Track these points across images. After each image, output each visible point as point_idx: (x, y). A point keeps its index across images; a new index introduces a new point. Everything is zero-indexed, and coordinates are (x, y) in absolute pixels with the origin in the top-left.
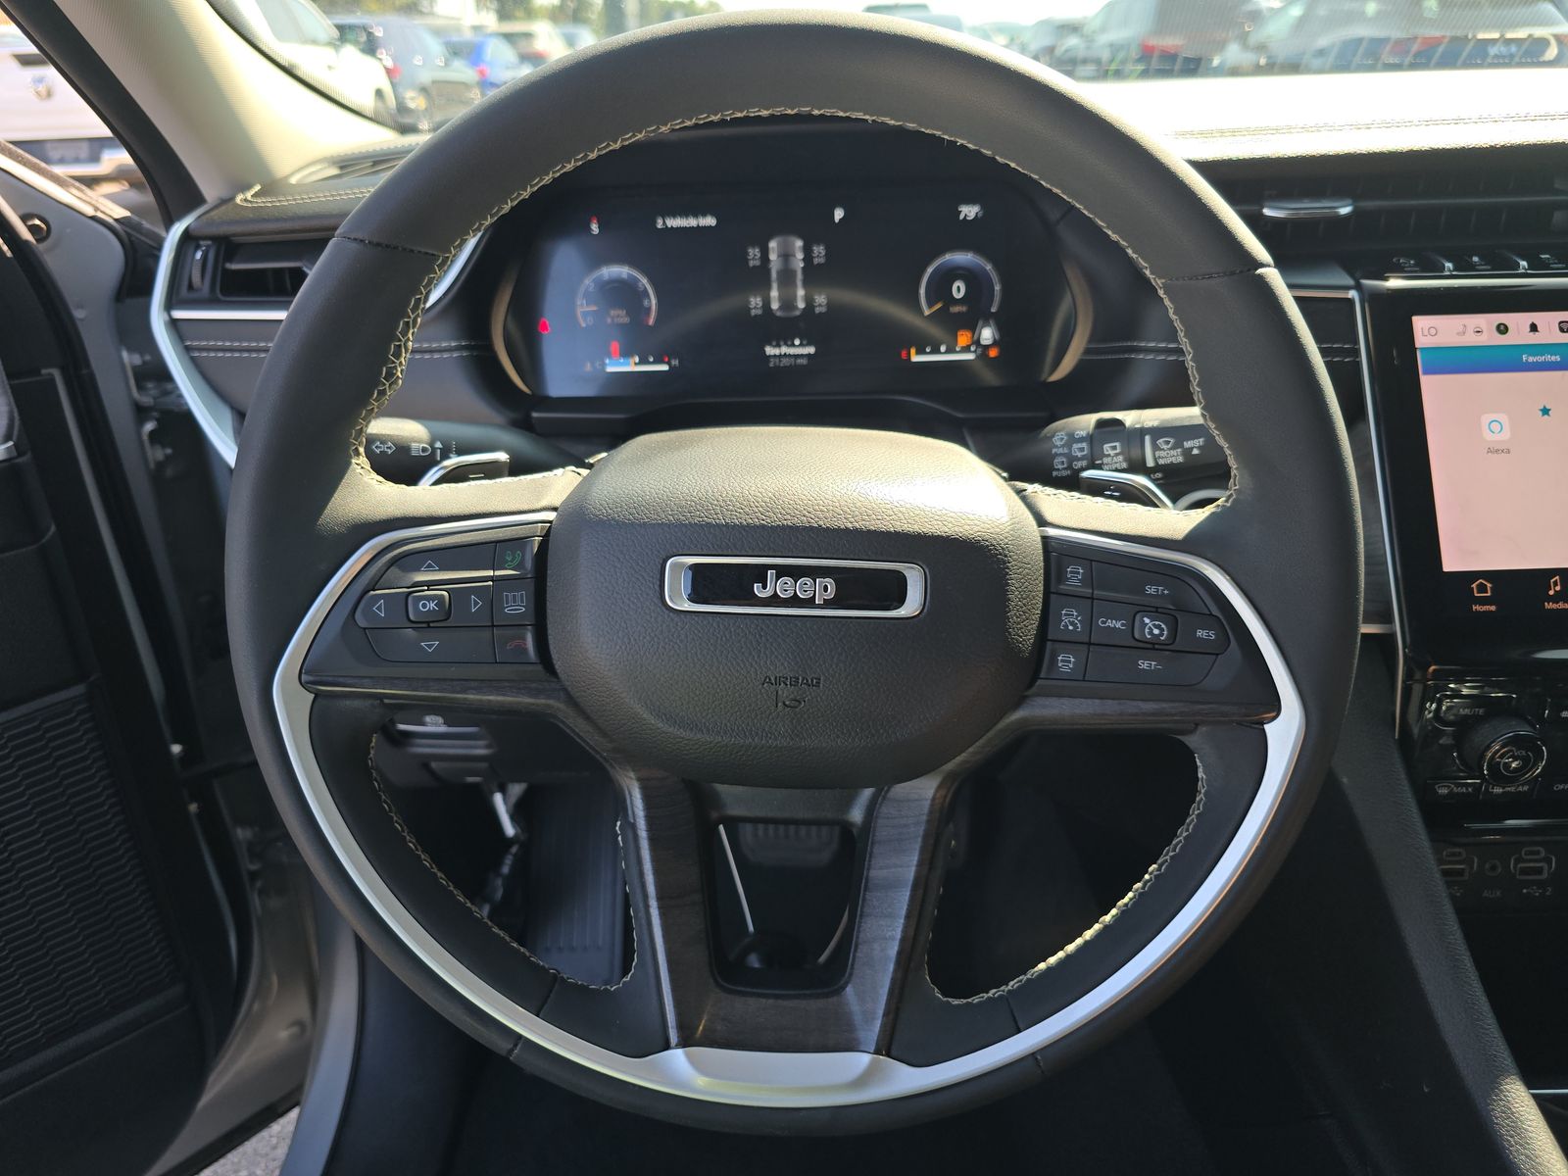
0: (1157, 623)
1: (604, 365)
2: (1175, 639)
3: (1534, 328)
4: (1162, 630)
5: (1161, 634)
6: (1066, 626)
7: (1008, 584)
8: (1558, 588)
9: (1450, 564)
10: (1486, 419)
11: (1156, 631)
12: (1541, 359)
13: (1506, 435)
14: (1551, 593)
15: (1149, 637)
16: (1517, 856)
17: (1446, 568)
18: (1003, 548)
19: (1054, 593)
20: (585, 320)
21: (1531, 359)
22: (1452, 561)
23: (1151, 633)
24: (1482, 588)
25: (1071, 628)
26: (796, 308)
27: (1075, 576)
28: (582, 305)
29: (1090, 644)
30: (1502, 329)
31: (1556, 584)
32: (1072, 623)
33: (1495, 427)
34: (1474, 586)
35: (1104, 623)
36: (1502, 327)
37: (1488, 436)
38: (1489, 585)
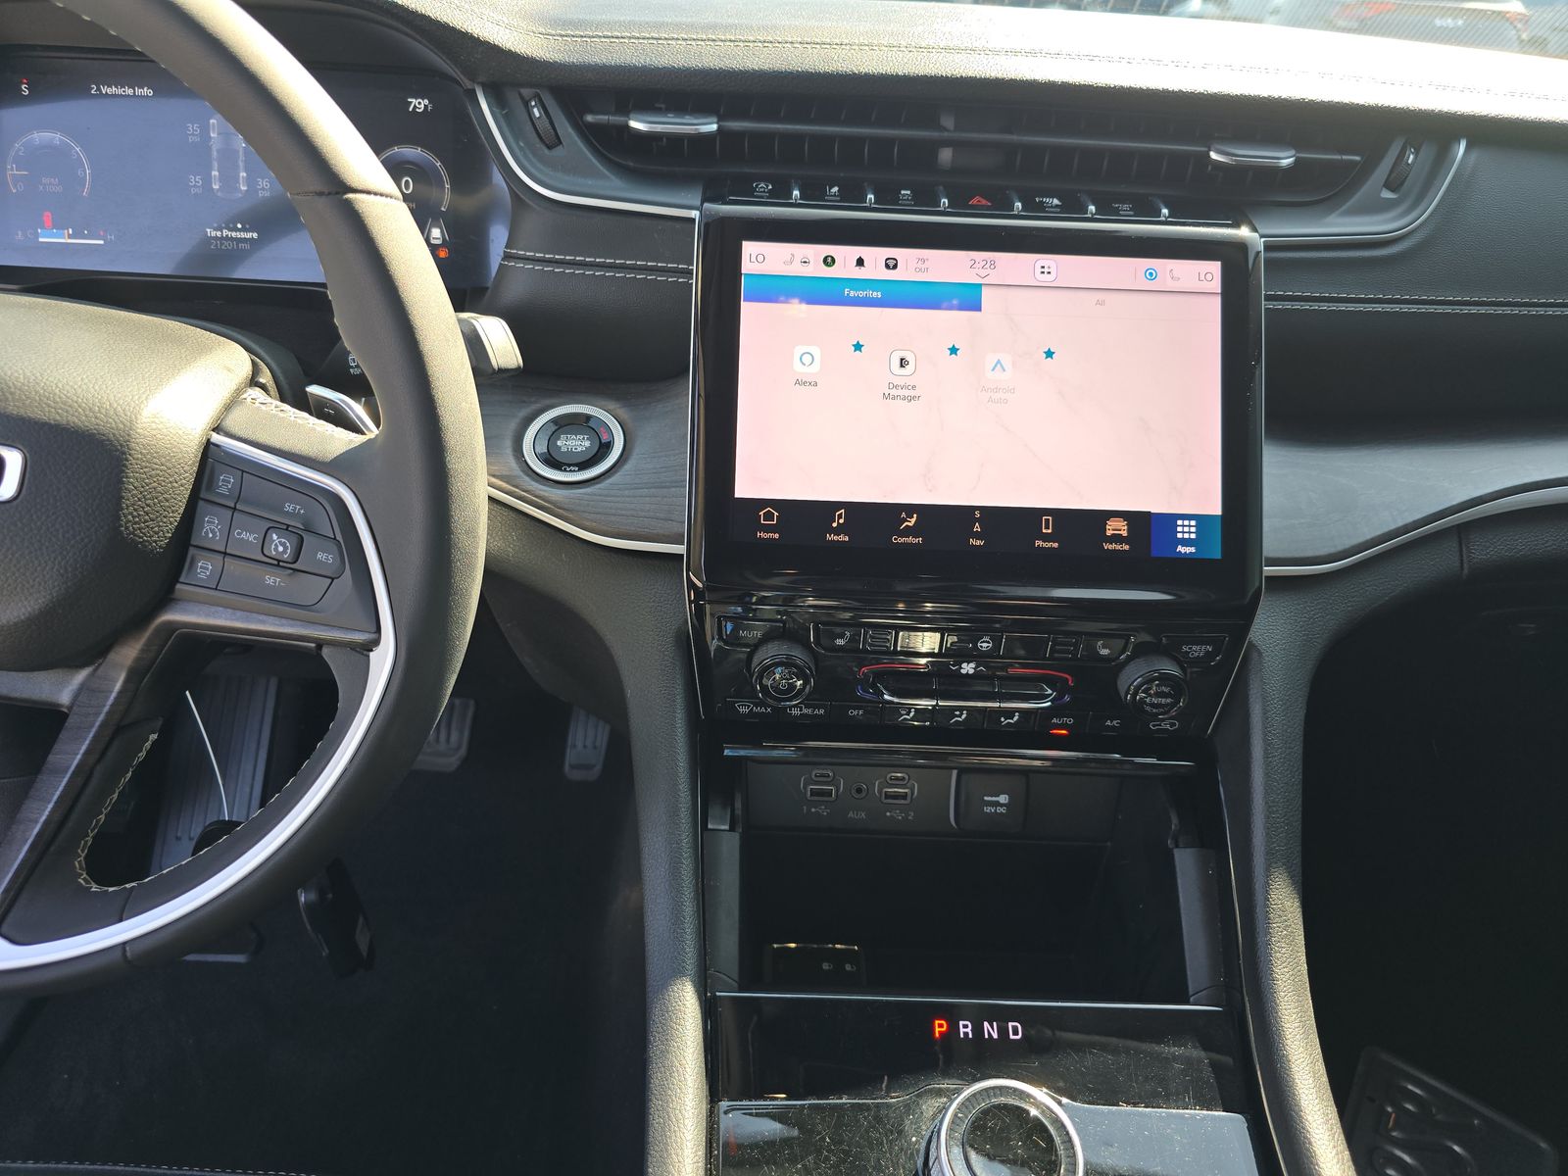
0: (283, 540)
1: (37, 236)
2: (298, 558)
3: (860, 262)
4: (285, 548)
5: (285, 552)
6: (207, 533)
7: (123, 483)
8: (842, 521)
9: (740, 492)
10: (799, 350)
11: (281, 549)
12: (862, 294)
13: (816, 368)
14: (835, 525)
15: (274, 553)
16: (882, 780)
17: (736, 496)
18: (121, 445)
19: (202, 499)
20: (15, 186)
21: (852, 294)
22: (744, 489)
23: (276, 549)
24: (769, 516)
25: (211, 535)
26: (238, 190)
27: (226, 482)
28: (12, 169)
29: (225, 554)
30: (829, 261)
31: (840, 516)
32: (213, 531)
33: (807, 359)
34: (762, 513)
35: (239, 534)
36: (829, 260)
37: (798, 367)
38: (776, 514)
